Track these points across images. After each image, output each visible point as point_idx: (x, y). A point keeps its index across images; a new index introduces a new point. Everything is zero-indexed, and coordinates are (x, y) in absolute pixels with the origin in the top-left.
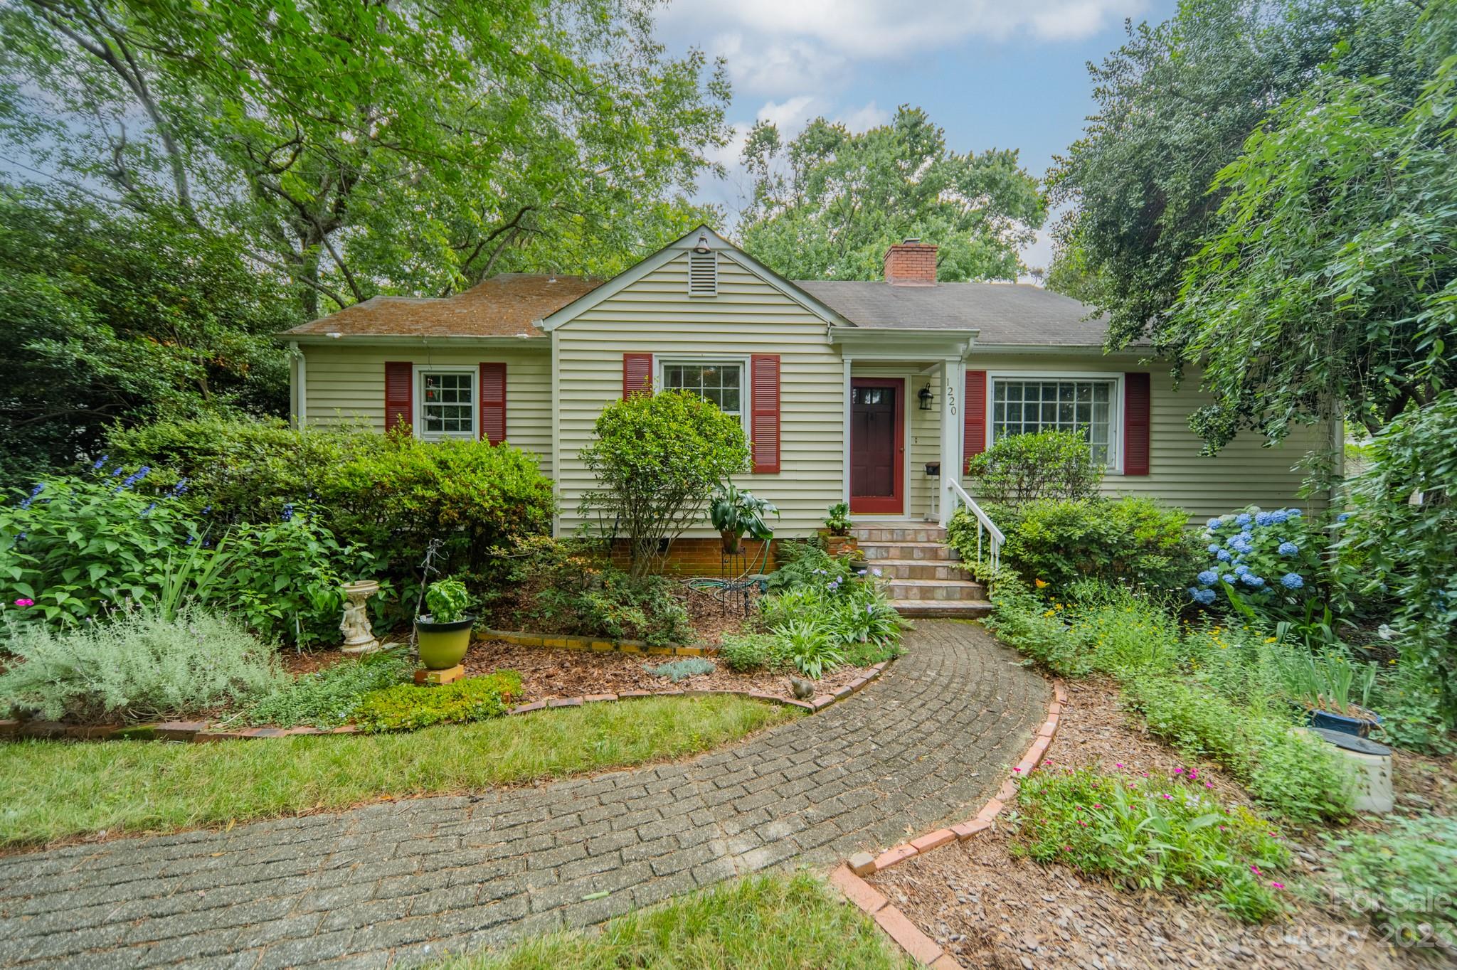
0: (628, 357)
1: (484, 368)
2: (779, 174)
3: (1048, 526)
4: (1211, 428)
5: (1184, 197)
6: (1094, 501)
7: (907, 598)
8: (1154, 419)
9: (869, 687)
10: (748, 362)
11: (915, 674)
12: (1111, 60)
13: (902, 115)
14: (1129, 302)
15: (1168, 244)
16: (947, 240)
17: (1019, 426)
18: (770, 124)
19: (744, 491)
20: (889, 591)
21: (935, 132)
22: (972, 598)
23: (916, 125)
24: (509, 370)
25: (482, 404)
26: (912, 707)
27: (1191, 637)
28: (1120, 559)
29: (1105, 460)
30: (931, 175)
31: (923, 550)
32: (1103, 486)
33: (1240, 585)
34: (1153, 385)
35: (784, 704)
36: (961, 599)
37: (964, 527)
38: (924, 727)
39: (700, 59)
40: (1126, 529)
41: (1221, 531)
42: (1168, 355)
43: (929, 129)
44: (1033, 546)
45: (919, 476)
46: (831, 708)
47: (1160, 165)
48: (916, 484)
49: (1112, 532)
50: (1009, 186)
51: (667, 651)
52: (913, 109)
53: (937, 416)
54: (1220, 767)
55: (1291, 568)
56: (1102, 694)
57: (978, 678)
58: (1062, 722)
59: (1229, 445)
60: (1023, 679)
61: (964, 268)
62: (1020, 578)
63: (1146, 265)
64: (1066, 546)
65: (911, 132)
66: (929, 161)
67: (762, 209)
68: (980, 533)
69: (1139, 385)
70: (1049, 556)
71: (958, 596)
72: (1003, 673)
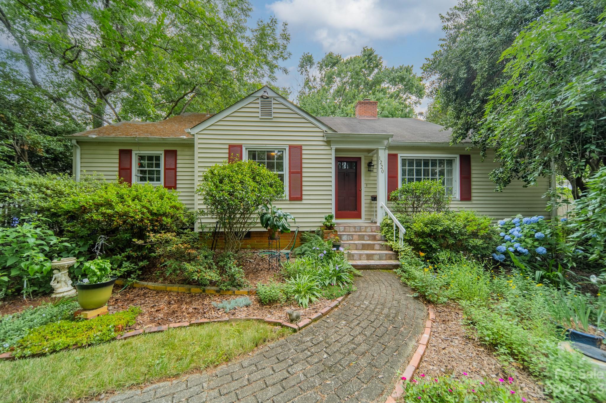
0: (231, 147)
1: (166, 152)
2: (314, 75)
3: (426, 225)
4: (500, 178)
5: (485, 71)
6: (447, 213)
7: (360, 260)
8: (473, 176)
9: (332, 312)
10: (287, 149)
11: (358, 303)
12: (451, 12)
13: (365, 51)
14: (460, 122)
15: (478, 95)
16: (384, 102)
17: (413, 179)
18: (310, 55)
19: (278, 209)
20: (351, 257)
21: (378, 58)
22: (391, 259)
23: (370, 55)
24: (178, 153)
25: (165, 169)
26: (352, 325)
27: (496, 281)
28: (460, 240)
29: (452, 193)
30: (378, 76)
31: (369, 236)
32: (451, 206)
33: (516, 252)
34: (472, 160)
35: (282, 326)
36: (386, 260)
37: (388, 225)
38: (356, 340)
39: (275, 22)
40: (462, 226)
41: (505, 226)
42: (479, 146)
43: (376, 56)
44: (419, 234)
45: (369, 201)
46: (308, 327)
47: (473, 58)
48: (367, 205)
49: (455, 227)
50: (409, 80)
51: (230, 292)
52: (369, 48)
53: (375, 174)
54: (521, 367)
55: (540, 244)
56: (453, 314)
57: (390, 305)
58: (433, 333)
59: (507, 187)
60: (413, 305)
61: (391, 114)
62: (413, 249)
63: (468, 105)
64: (434, 234)
65: (368, 57)
66: (376, 71)
67: (307, 90)
68: (394, 228)
69: (466, 160)
70: (427, 239)
71: (384, 258)
72: (403, 302)
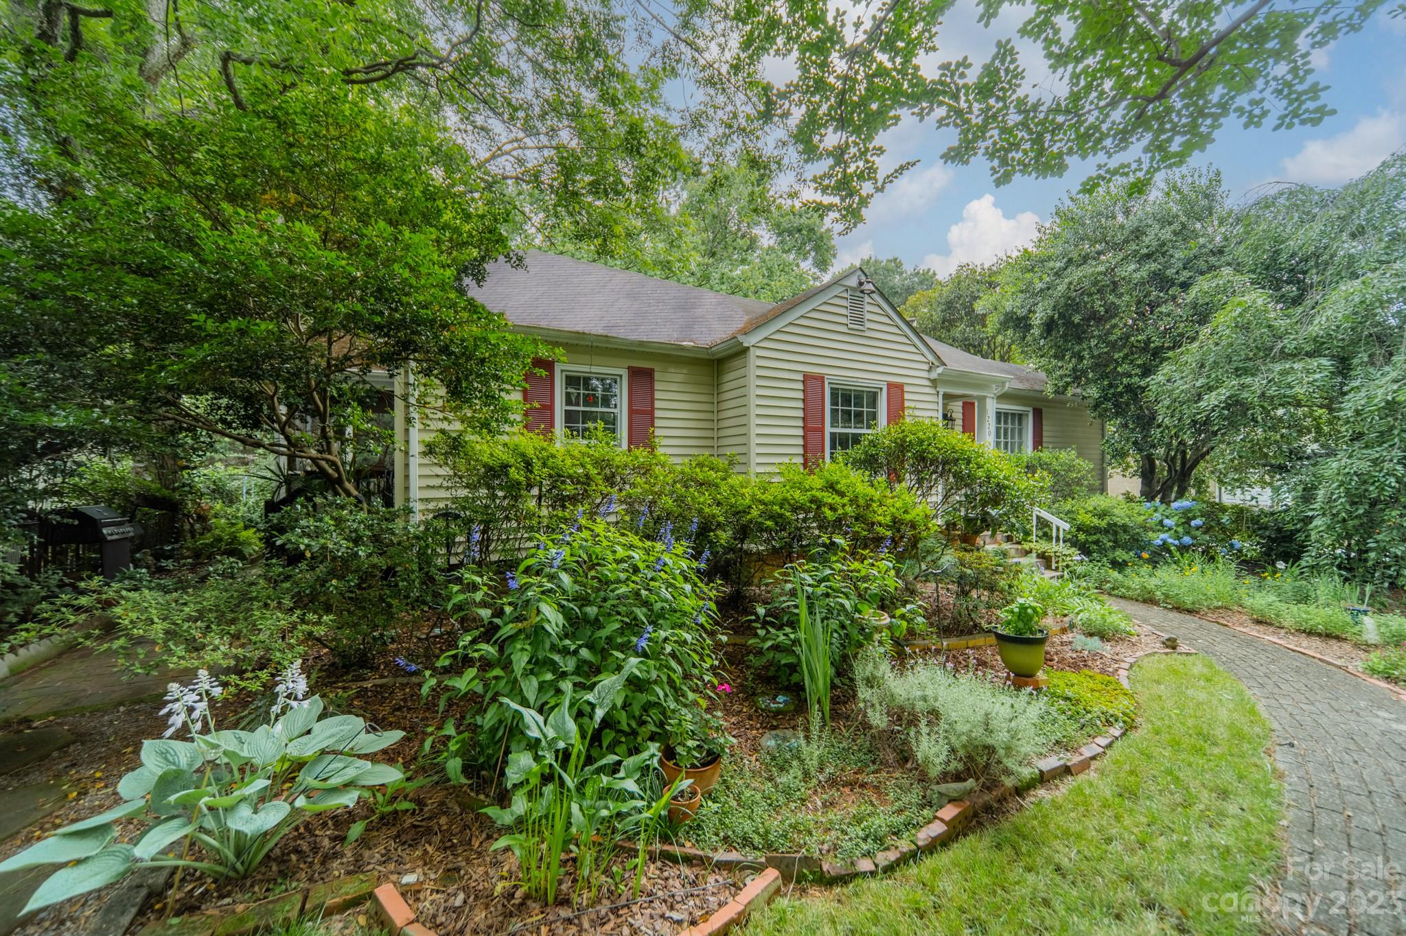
0: (807, 378)
1: (635, 371)
8: (1044, 440)
10: (884, 389)
24: (657, 376)
25: (631, 411)
34: (1044, 417)
68: (1035, 523)
69: (1038, 414)
